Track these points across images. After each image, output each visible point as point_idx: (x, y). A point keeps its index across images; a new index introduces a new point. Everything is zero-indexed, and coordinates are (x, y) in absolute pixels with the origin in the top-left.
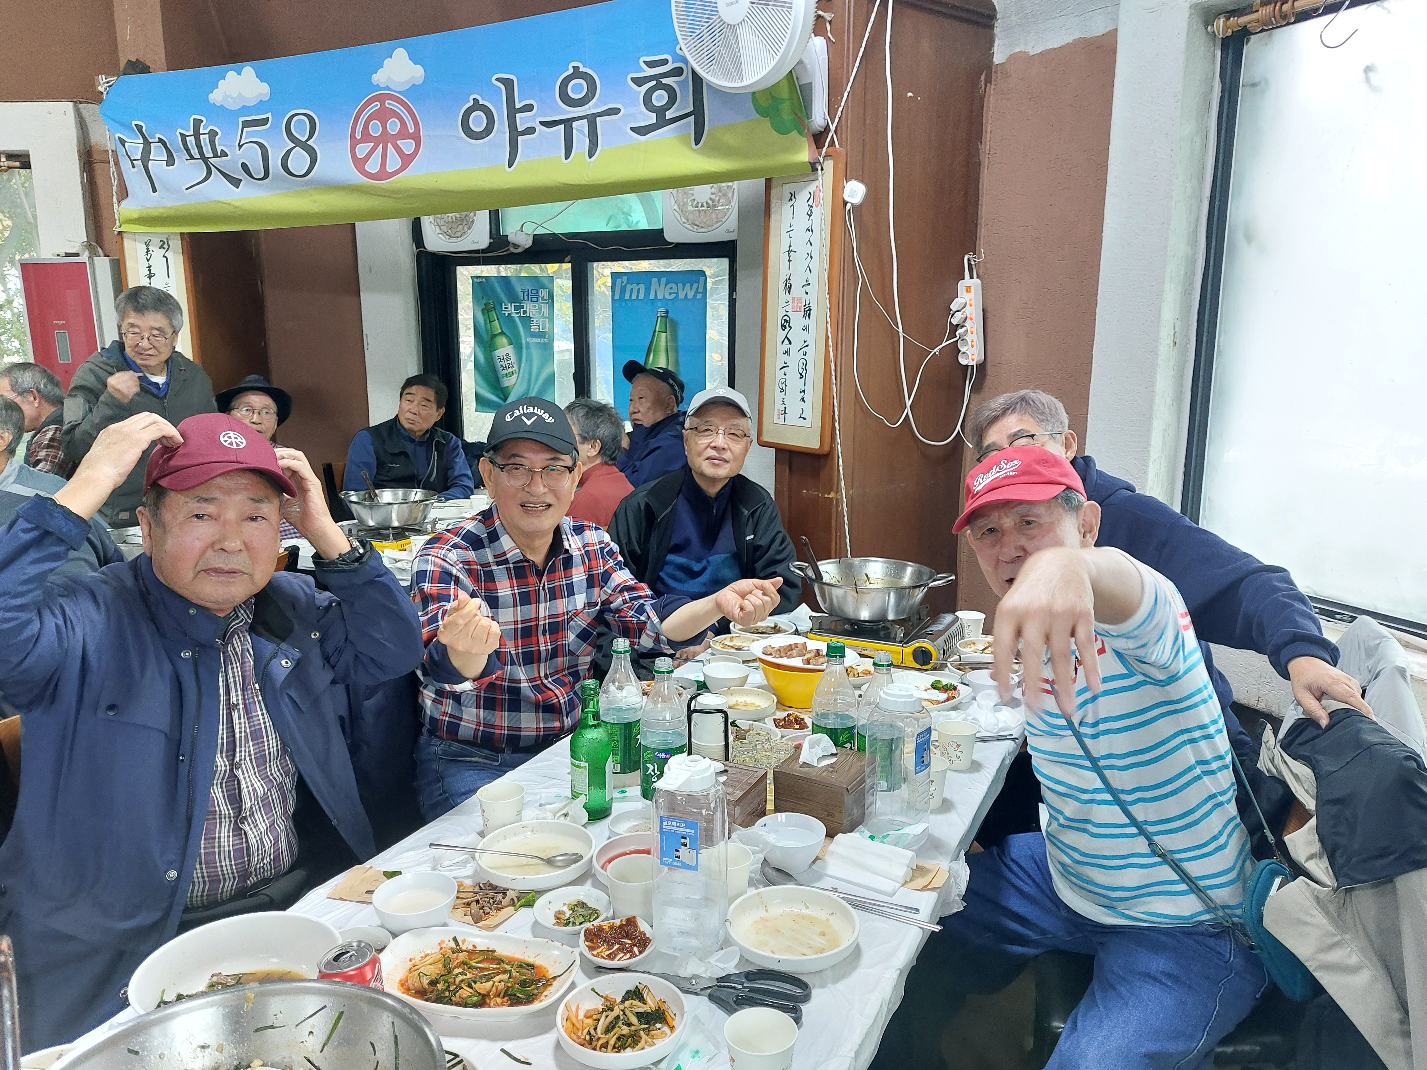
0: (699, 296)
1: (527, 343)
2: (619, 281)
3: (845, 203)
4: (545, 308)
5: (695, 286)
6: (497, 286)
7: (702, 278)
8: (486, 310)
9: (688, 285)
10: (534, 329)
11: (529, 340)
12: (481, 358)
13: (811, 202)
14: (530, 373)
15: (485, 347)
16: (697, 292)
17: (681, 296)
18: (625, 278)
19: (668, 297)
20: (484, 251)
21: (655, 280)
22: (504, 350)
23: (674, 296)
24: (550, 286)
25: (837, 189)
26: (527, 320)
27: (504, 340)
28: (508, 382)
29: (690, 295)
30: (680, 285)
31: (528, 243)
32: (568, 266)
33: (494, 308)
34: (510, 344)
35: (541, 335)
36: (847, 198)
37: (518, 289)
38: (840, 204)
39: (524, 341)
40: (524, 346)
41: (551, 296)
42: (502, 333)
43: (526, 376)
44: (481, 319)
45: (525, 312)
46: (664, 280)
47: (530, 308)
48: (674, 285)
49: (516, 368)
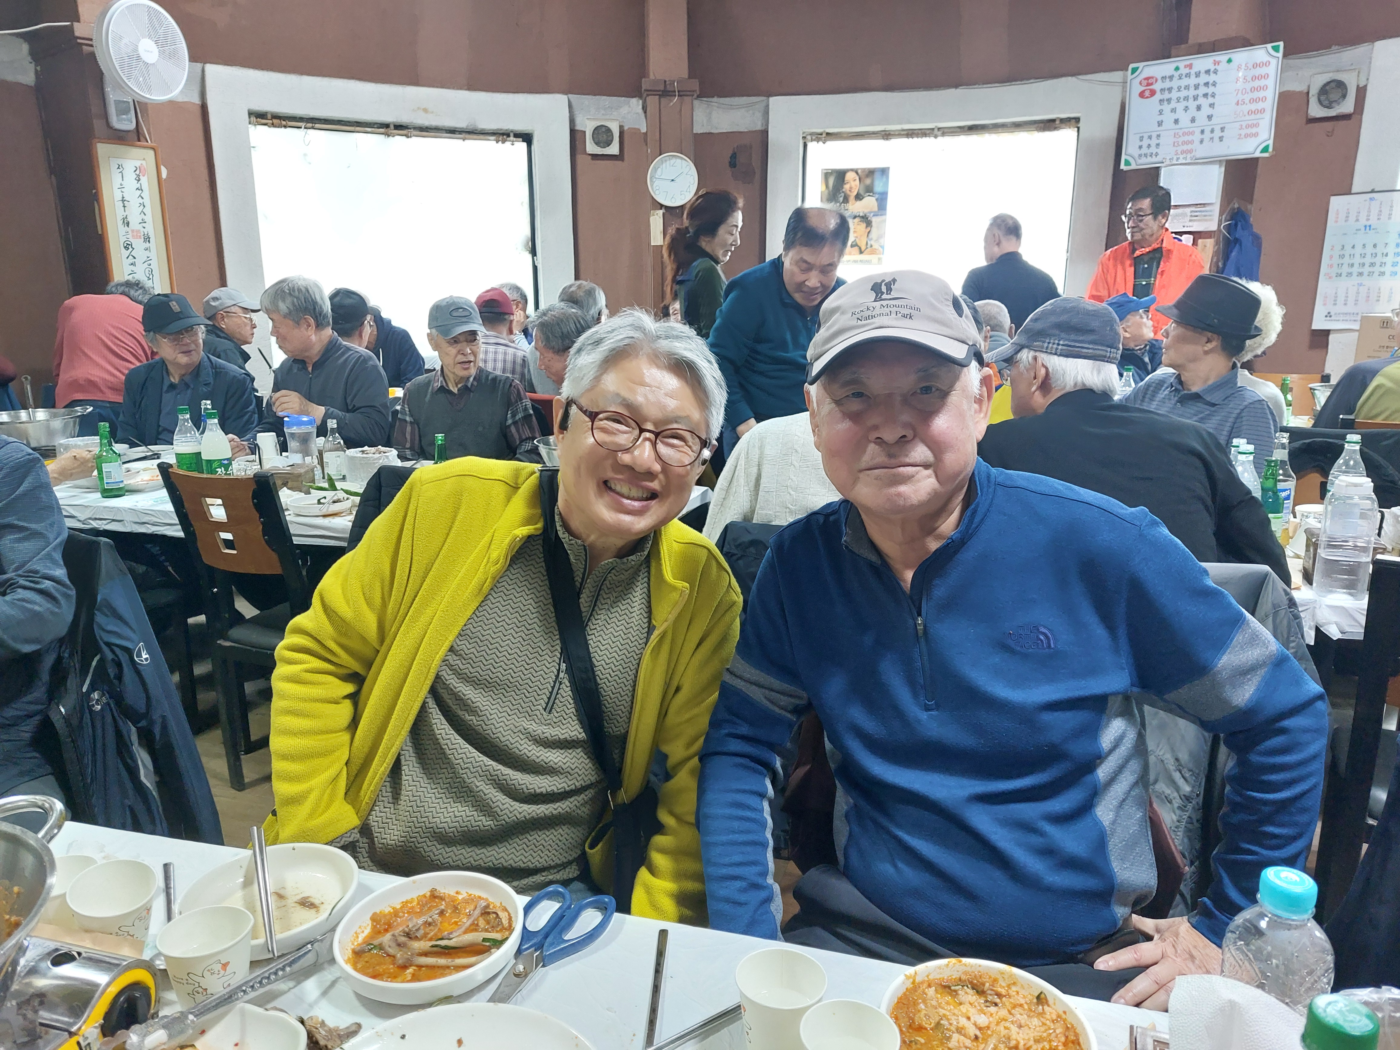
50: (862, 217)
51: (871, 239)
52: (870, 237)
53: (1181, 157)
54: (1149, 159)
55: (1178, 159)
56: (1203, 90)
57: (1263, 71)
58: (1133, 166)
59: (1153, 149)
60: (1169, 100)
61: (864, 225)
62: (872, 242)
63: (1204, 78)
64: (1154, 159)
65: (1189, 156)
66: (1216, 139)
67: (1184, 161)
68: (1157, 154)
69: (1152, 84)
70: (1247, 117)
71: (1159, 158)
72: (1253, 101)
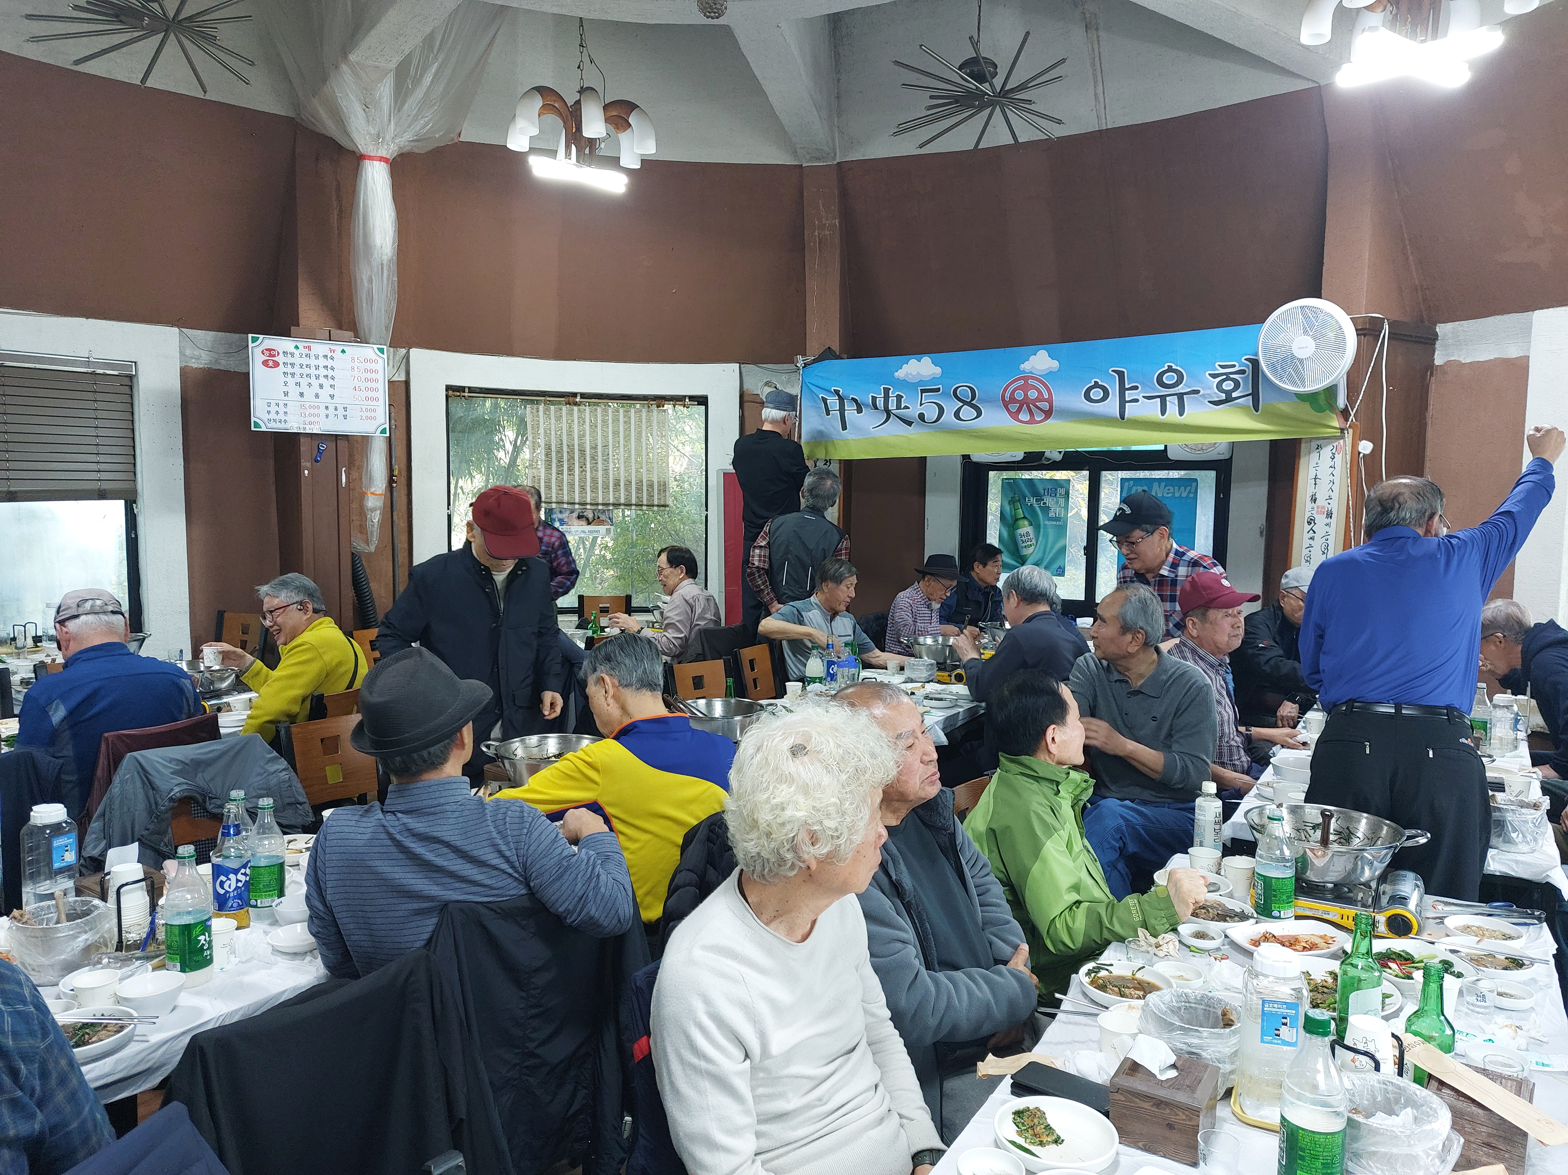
0: (1192, 495)
1: (1045, 525)
2: (1127, 484)
3: (1359, 453)
4: (1062, 501)
5: (1189, 488)
6: (1023, 485)
7: (1194, 484)
8: (1012, 502)
9: (1183, 488)
10: (1051, 514)
11: (1046, 522)
12: (1005, 534)
13: (1334, 451)
14: (1046, 546)
15: (1009, 527)
16: (1190, 492)
17: (1177, 495)
18: (1132, 483)
19: (1166, 495)
20: (1018, 462)
21: (1156, 484)
22: (1025, 529)
23: (1170, 495)
24: (1067, 486)
25: (1354, 446)
26: (1046, 509)
27: (1026, 523)
28: (1025, 552)
29: (1184, 495)
30: (1176, 488)
31: (1059, 457)
32: (1086, 473)
33: (1019, 501)
34: (1031, 525)
35: (1057, 519)
36: (1360, 450)
37: (1040, 488)
38: (1355, 453)
39: (1042, 523)
40: (1042, 527)
41: (1067, 494)
42: (1025, 518)
43: (1042, 547)
44: (1007, 508)
45: (1045, 503)
46: (1163, 484)
47: (1049, 501)
48: (1172, 488)
49: (1034, 542)
56: (323, 372)
57: (373, 366)
60: (293, 375)
63: (322, 362)
66: (341, 417)
69: (274, 356)
70: (365, 403)
72: (367, 389)
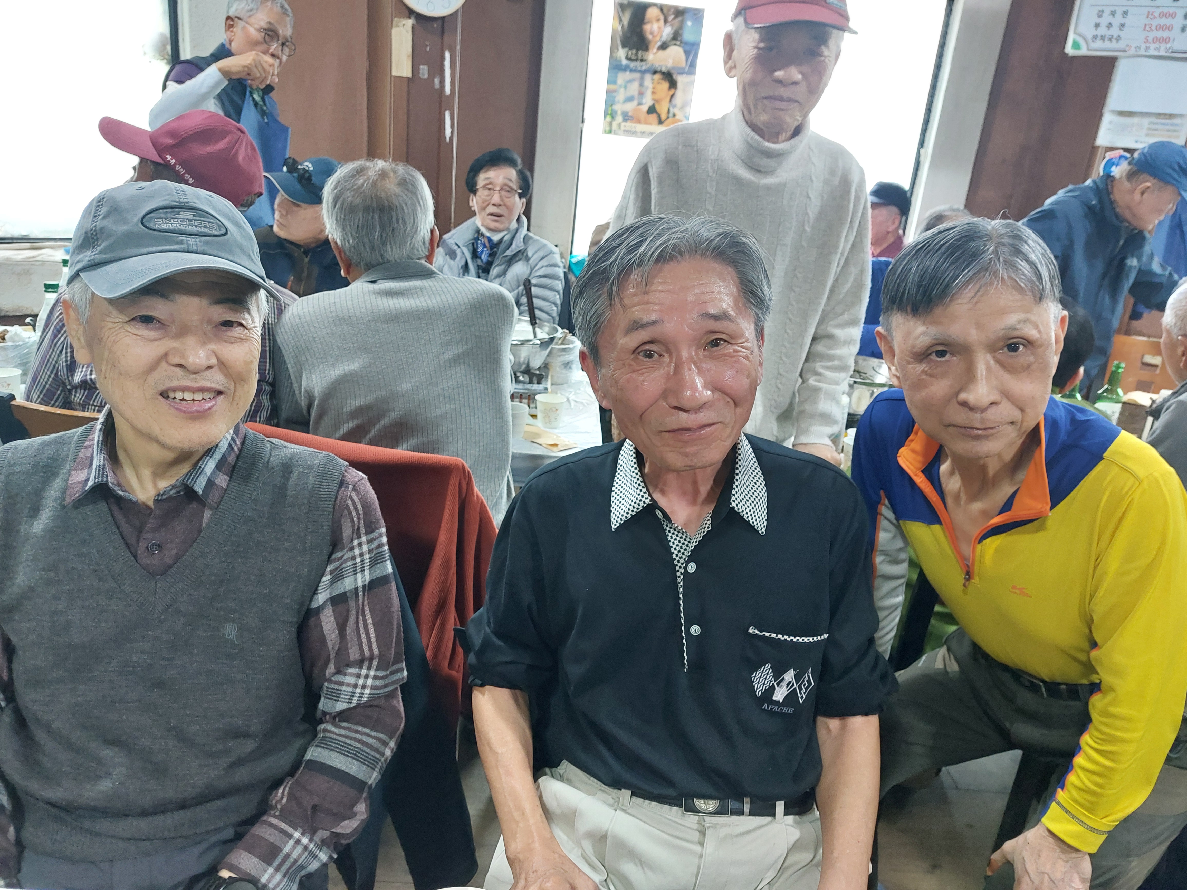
50: (663, 74)
51: (675, 106)
52: (674, 102)
53: (1152, 46)
54: (1107, 44)
55: (1147, 49)
58: (1084, 51)
59: (1115, 31)
61: (666, 85)
62: (676, 110)
64: (1114, 45)
65: (1163, 46)
67: (1156, 53)
68: (1119, 38)
71: (1121, 45)
